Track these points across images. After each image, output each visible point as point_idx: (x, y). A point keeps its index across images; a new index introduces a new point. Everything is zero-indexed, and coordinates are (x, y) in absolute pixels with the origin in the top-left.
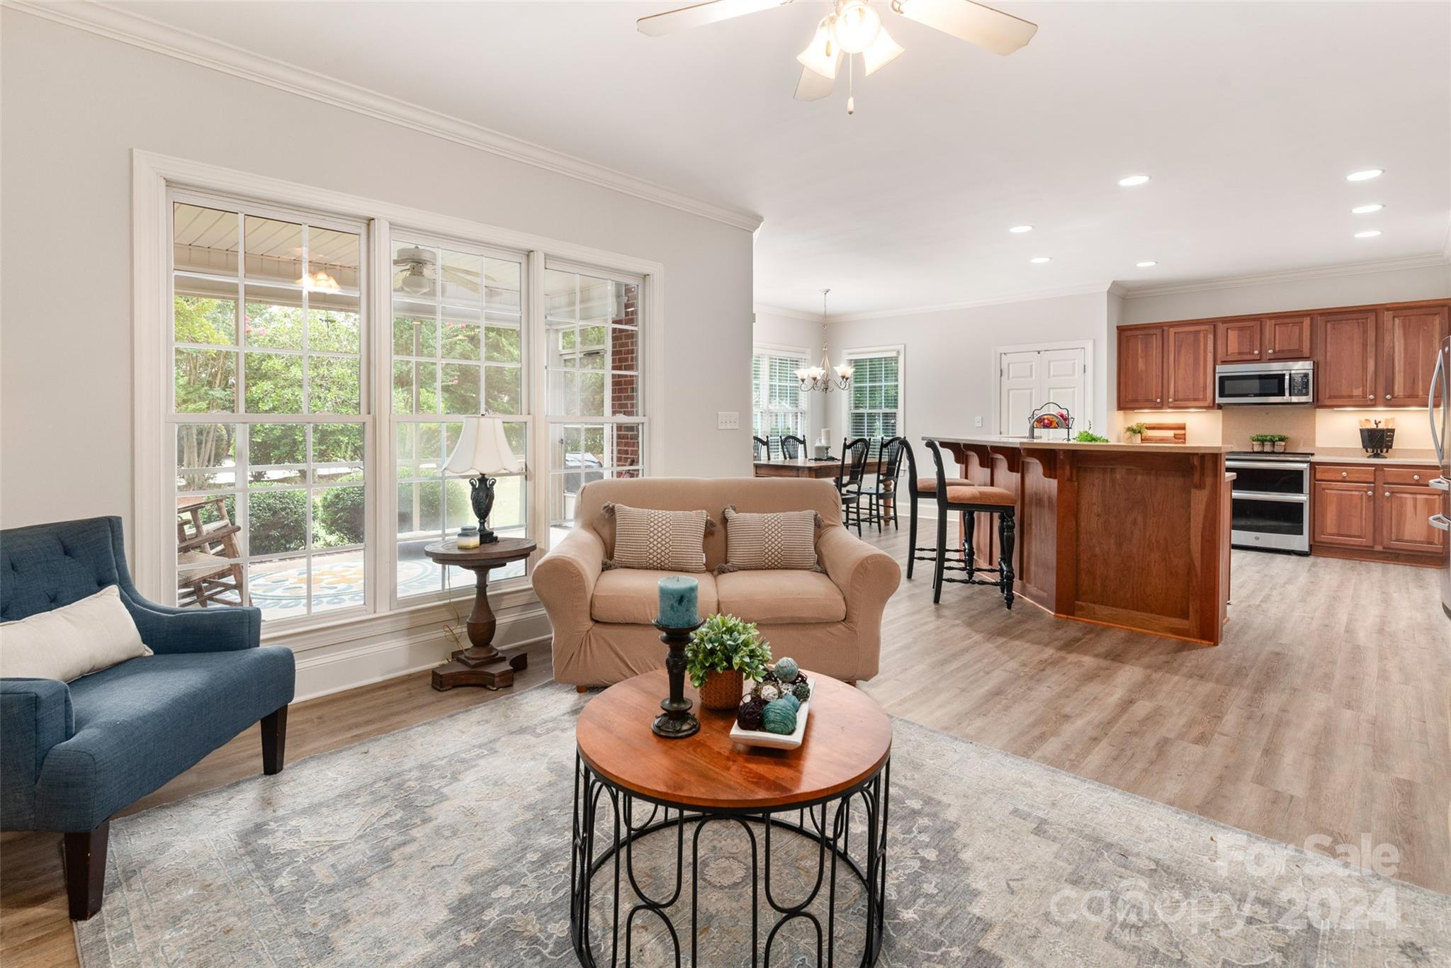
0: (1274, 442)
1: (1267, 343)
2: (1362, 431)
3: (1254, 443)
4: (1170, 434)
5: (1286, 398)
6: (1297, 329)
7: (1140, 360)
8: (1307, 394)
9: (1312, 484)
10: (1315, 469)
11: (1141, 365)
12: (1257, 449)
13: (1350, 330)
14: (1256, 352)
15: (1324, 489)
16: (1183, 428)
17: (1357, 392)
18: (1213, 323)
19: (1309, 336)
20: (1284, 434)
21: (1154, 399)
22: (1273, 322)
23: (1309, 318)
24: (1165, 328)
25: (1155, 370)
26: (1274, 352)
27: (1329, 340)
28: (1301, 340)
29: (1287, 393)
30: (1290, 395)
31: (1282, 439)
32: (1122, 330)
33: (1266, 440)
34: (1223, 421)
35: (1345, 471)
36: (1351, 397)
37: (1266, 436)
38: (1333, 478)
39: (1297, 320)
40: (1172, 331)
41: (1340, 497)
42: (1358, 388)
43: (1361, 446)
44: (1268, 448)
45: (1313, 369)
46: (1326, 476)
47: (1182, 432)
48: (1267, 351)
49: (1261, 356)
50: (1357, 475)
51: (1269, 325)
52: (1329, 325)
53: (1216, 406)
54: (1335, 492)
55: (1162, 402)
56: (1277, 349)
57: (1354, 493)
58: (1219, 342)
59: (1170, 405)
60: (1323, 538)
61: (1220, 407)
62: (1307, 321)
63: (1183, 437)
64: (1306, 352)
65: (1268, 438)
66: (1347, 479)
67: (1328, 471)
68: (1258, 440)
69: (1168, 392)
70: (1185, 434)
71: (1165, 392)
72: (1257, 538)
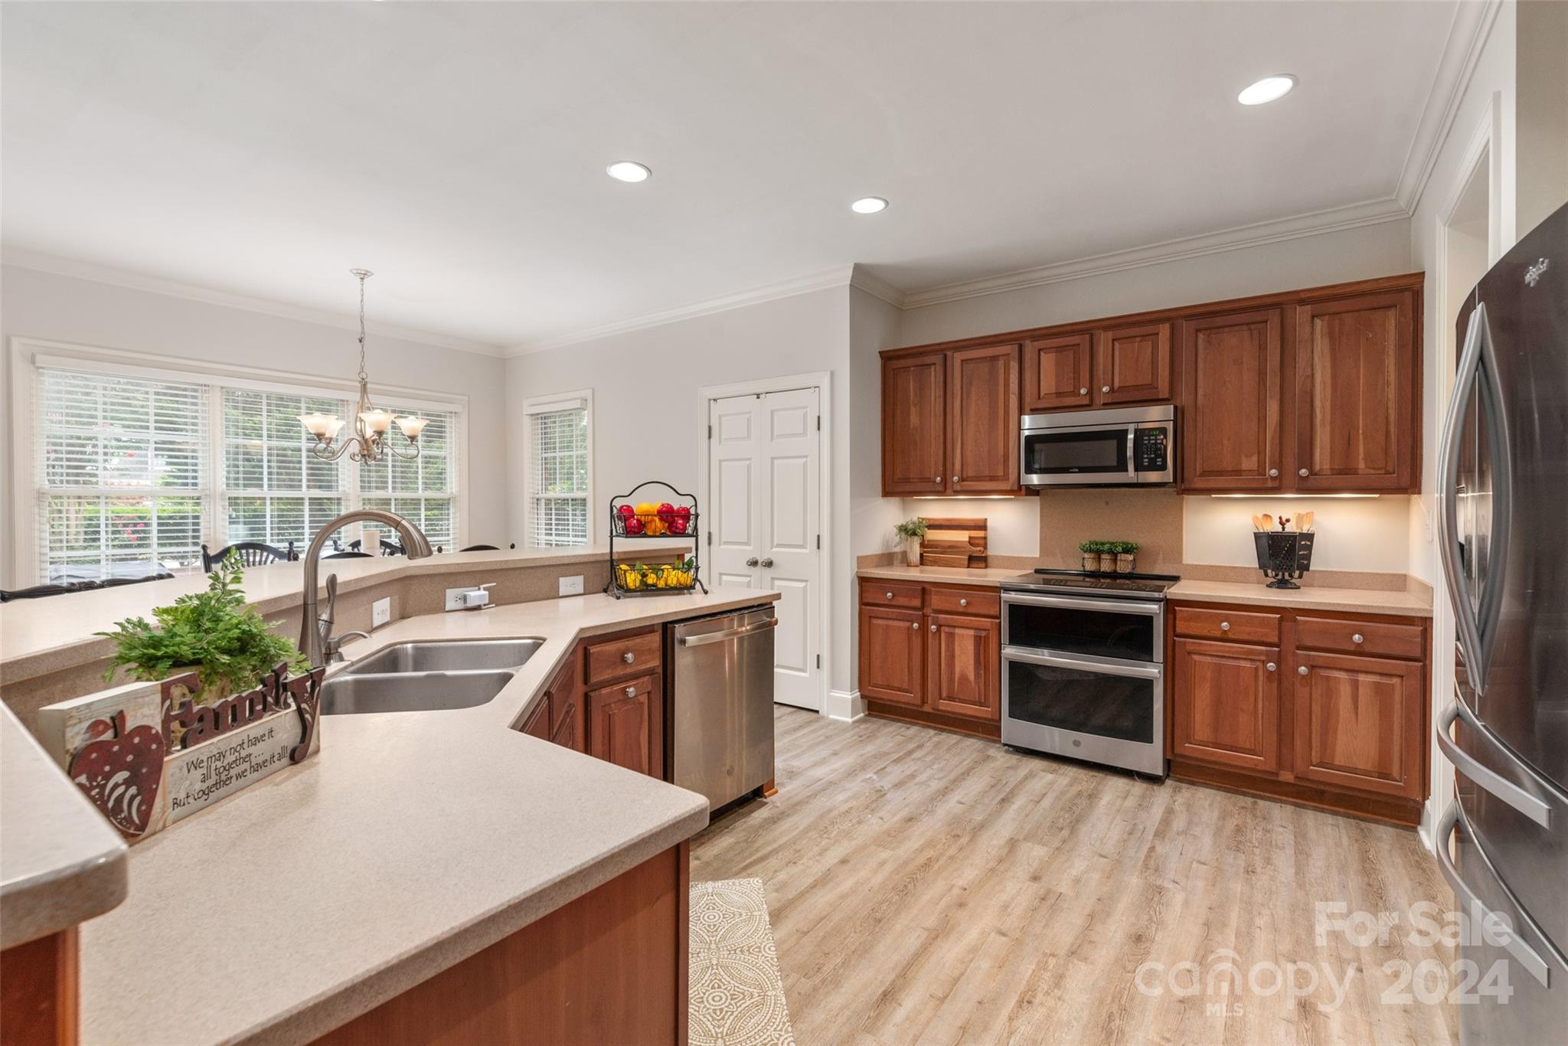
0: (1116, 555)
1: (1101, 373)
2: (1258, 536)
3: (1086, 555)
4: (962, 536)
5: (1131, 475)
6: (1148, 346)
7: (913, 410)
8: (1163, 467)
9: (1170, 642)
10: (1174, 612)
11: (914, 419)
12: (1090, 566)
13: (1236, 343)
14: (1083, 391)
15: (1189, 653)
16: (982, 526)
17: (1249, 463)
18: (1018, 340)
19: (1167, 360)
20: (1133, 539)
21: (932, 476)
22: (1110, 334)
23: (1167, 326)
24: (949, 353)
25: (934, 425)
26: (1112, 390)
27: (1201, 365)
28: (1154, 363)
29: (1131, 467)
30: (1136, 470)
31: (1128, 550)
32: (888, 358)
33: (1103, 552)
34: (1041, 516)
35: (1227, 619)
36: (1238, 472)
37: (1103, 544)
38: (1205, 633)
39: (1150, 329)
40: (958, 357)
41: (1218, 670)
42: (1249, 456)
43: (1257, 566)
44: (1106, 566)
45: (1175, 421)
46: (1195, 628)
47: (981, 534)
48: (1100, 389)
49: (1092, 399)
50: (1248, 629)
51: (1104, 339)
52: (1201, 336)
53: (1023, 491)
54: (1209, 659)
55: (944, 481)
56: (1117, 385)
57: (1243, 663)
58: (1028, 376)
59: (958, 487)
60: (1189, 748)
61: (1032, 491)
62: (1164, 331)
63: (982, 542)
64: (1164, 392)
65: (1106, 547)
66: (1231, 636)
67: (1196, 618)
68: (1090, 551)
69: (953, 464)
70: (985, 538)
71: (949, 466)
72: (1077, 743)
